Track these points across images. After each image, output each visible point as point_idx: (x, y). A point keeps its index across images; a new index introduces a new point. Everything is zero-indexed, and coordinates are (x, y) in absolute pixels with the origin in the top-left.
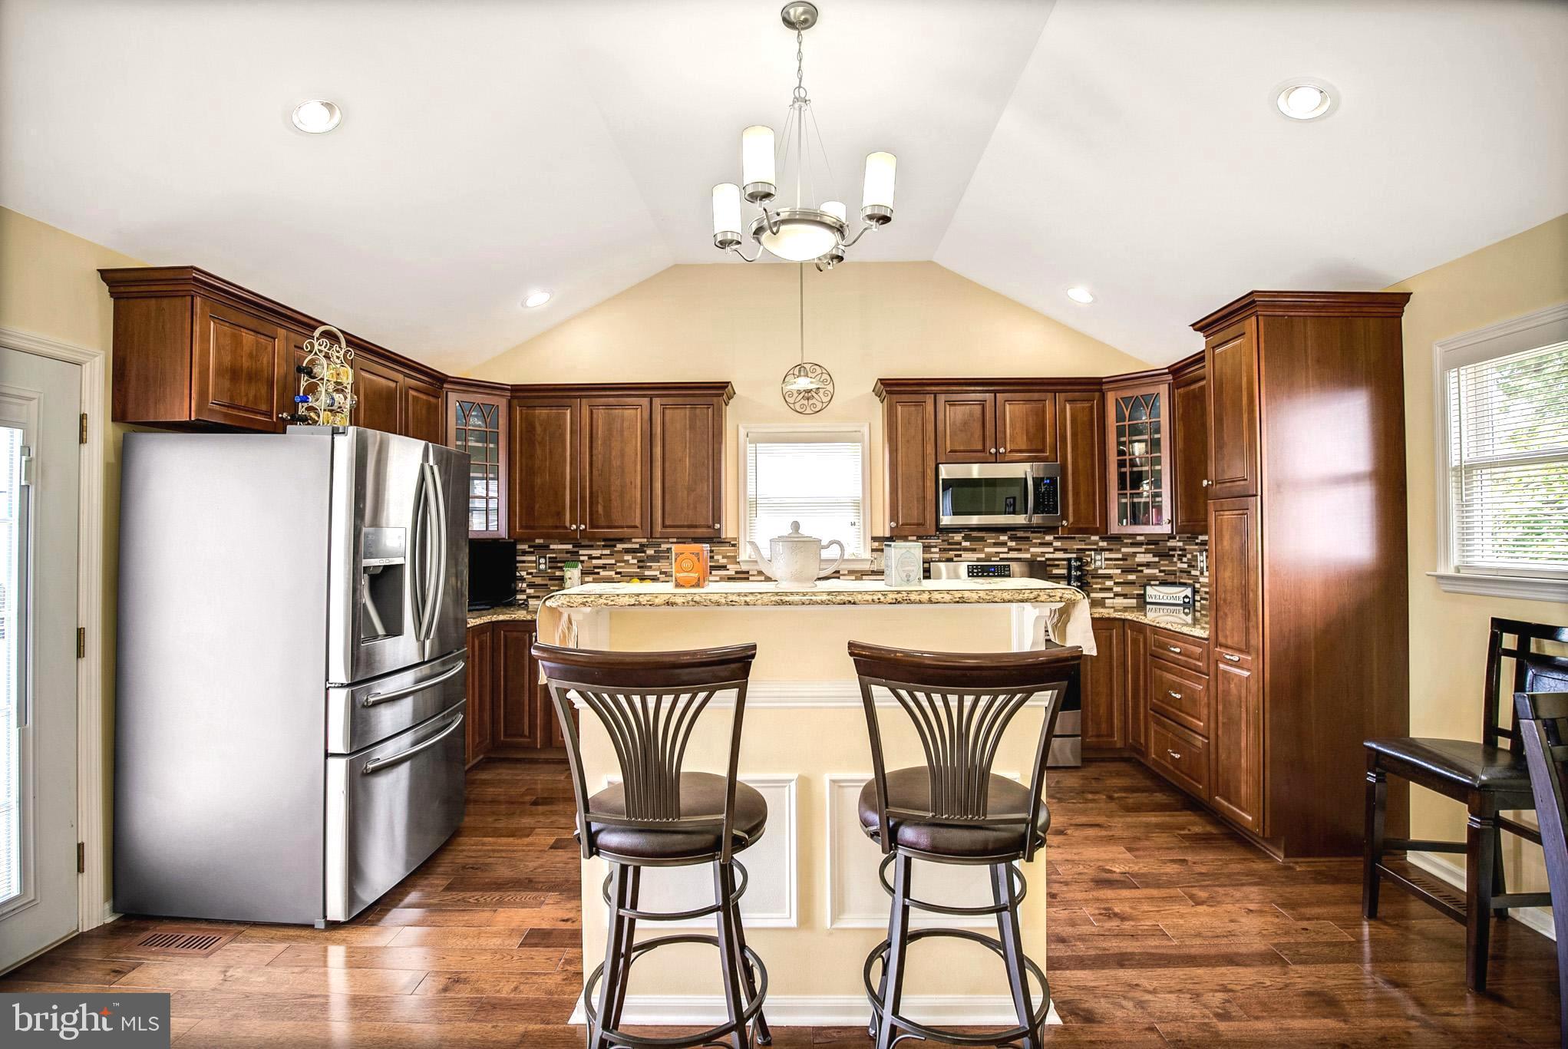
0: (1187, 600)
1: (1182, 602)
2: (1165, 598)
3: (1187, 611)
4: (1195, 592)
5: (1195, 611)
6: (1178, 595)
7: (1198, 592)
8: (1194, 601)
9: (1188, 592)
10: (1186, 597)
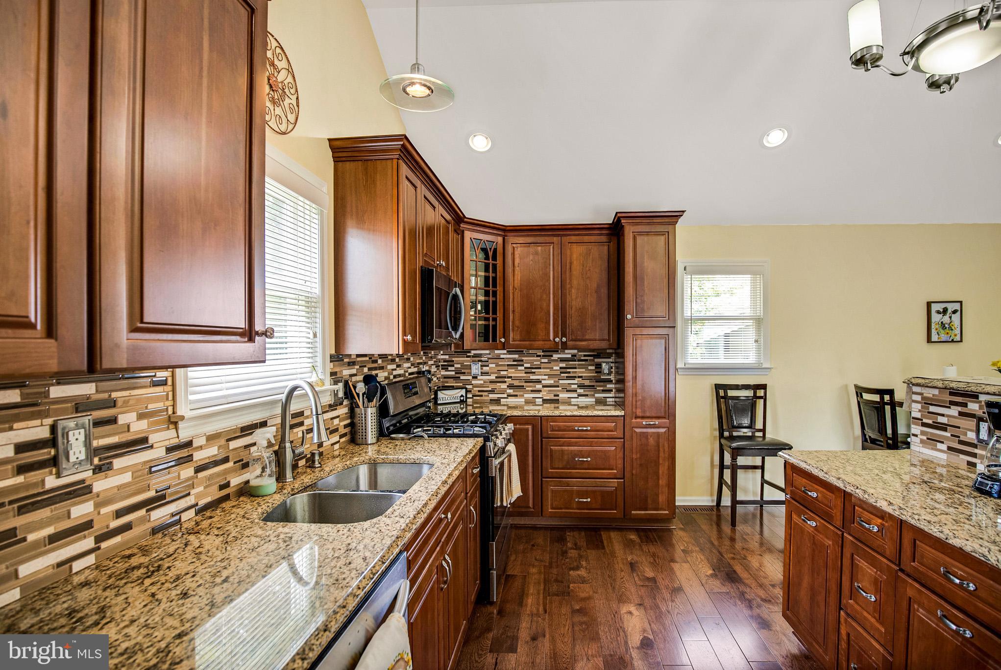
0: (462, 398)
1: (459, 400)
2: (449, 399)
3: (462, 406)
4: (467, 391)
5: (467, 405)
6: (456, 395)
7: (471, 391)
8: (467, 398)
9: (463, 392)
10: (462, 396)
